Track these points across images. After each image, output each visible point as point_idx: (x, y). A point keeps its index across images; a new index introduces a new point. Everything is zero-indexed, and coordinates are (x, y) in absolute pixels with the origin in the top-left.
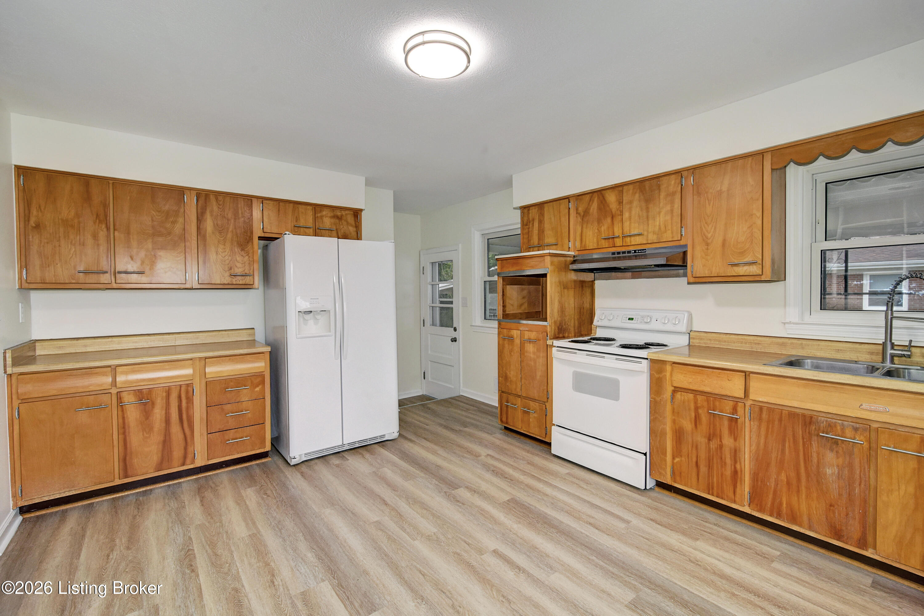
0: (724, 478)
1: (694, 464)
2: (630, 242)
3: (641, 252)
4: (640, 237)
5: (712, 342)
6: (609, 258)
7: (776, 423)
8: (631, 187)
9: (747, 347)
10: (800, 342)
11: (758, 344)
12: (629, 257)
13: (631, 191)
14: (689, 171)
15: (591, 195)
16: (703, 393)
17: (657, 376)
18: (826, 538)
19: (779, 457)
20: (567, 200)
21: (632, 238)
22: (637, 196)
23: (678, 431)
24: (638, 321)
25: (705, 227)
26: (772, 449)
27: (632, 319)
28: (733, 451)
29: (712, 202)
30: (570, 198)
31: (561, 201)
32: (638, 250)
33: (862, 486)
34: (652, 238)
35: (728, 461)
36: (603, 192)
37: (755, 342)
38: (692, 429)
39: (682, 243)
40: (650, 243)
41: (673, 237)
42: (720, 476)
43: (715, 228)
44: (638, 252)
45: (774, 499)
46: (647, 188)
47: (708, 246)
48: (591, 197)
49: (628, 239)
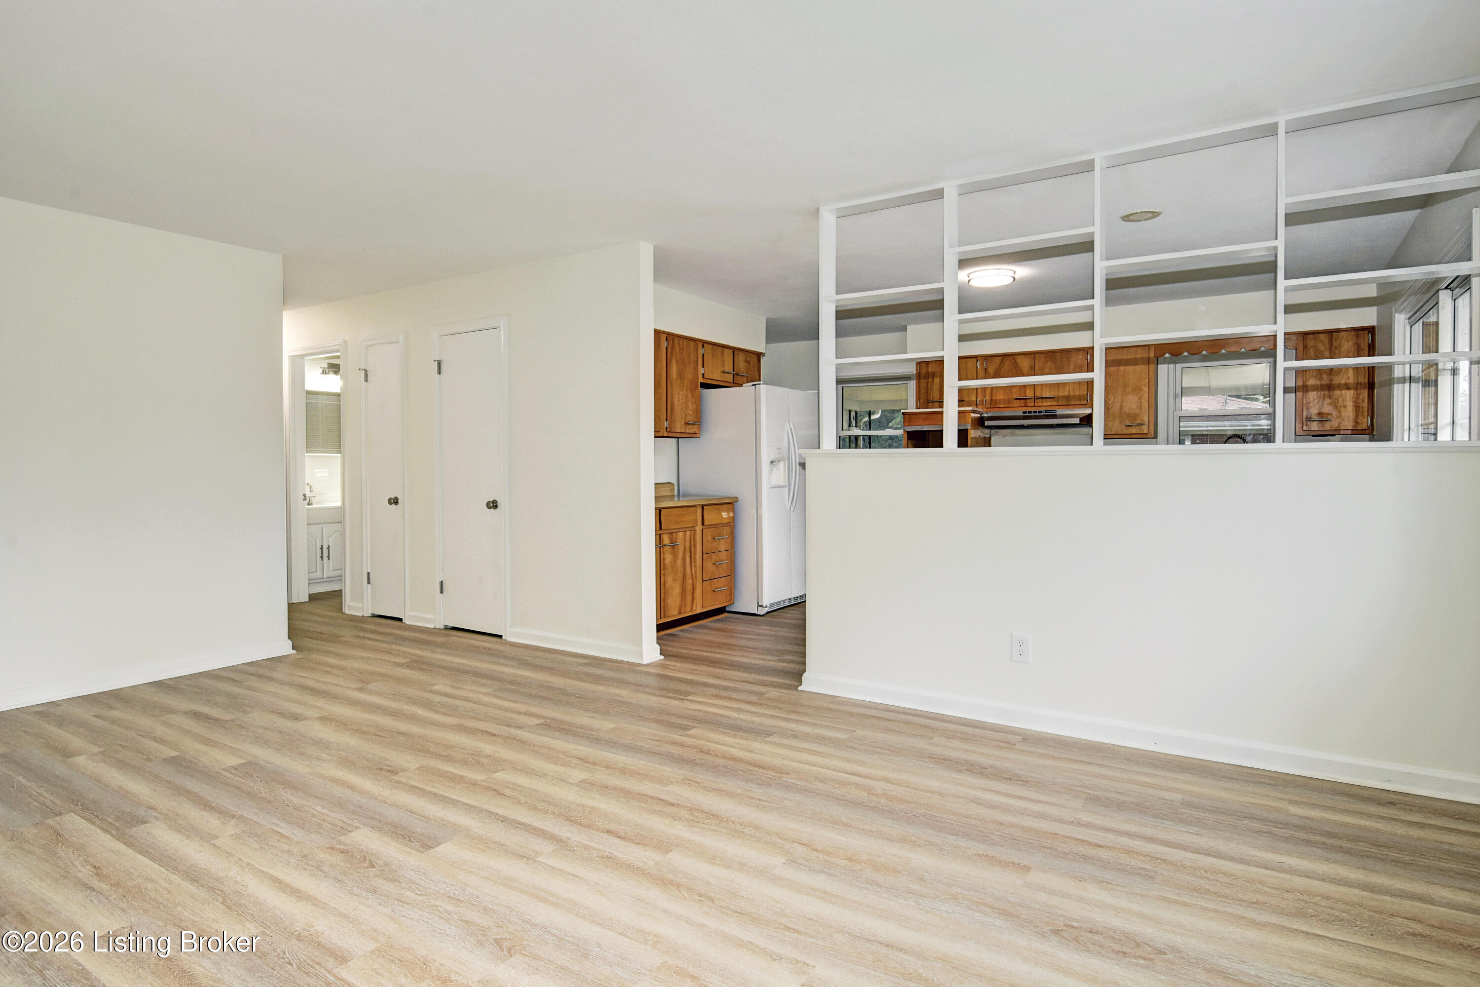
2: (1042, 404)
3: (1051, 413)
4: (1052, 400)
6: (1020, 416)
8: (1043, 355)
12: (1040, 416)
13: (1043, 360)
15: (1002, 357)
20: (976, 359)
21: (1044, 400)
22: (1048, 364)
30: (978, 358)
31: (968, 360)
32: (1049, 411)
34: (1062, 401)
36: (1016, 357)
40: (1060, 405)
44: (1049, 413)
46: (1058, 358)
48: (1003, 359)
49: (1040, 401)
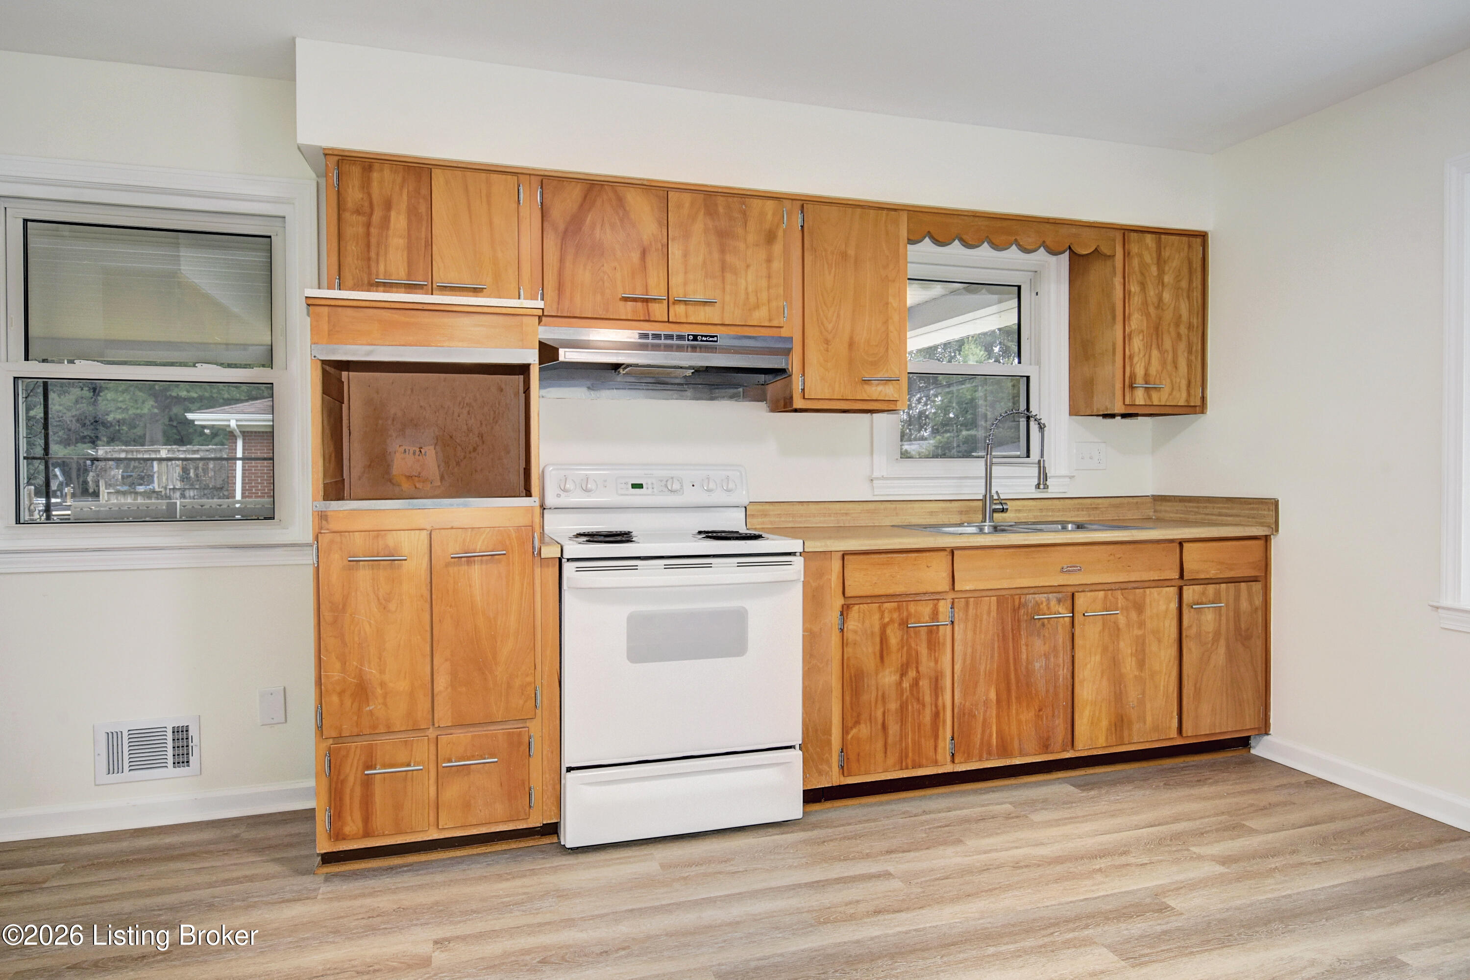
0: (922, 732)
1: (880, 727)
2: (687, 317)
3: (707, 341)
4: (708, 309)
5: (783, 519)
6: (633, 343)
7: (985, 617)
8: (686, 197)
9: (831, 522)
10: (893, 506)
11: (846, 514)
12: (679, 347)
13: (685, 207)
14: (794, 202)
16: (890, 597)
17: (814, 584)
18: (1036, 757)
19: (988, 666)
20: (513, 177)
21: (691, 308)
22: (700, 220)
23: (853, 679)
24: (655, 490)
25: (823, 311)
26: (980, 658)
27: (640, 486)
28: (934, 680)
29: (834, 269)
30: (522, 177)
31: (493, 176)
32: (702, 336)
33: (1065, 670)
34: (733, 315)
35: (928, 699)
36: (618, 187)
37: (842, 512)
38: (877, 666)
39: (784, 333)
40: (728, 325)
41: (770, 320)
42: (917, 728)
43: (838, 316)
44: (702, 341)
45: (983, 732)
46: (719, 208)
47: (827, 344)
48: (592, 191)
49: (680, 309)
